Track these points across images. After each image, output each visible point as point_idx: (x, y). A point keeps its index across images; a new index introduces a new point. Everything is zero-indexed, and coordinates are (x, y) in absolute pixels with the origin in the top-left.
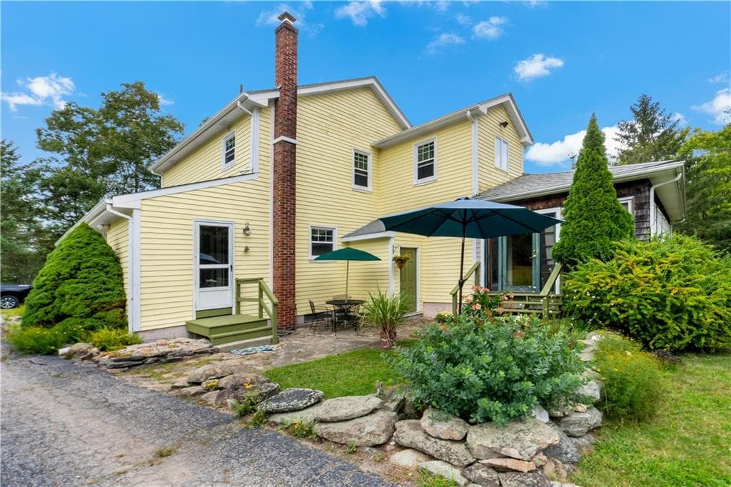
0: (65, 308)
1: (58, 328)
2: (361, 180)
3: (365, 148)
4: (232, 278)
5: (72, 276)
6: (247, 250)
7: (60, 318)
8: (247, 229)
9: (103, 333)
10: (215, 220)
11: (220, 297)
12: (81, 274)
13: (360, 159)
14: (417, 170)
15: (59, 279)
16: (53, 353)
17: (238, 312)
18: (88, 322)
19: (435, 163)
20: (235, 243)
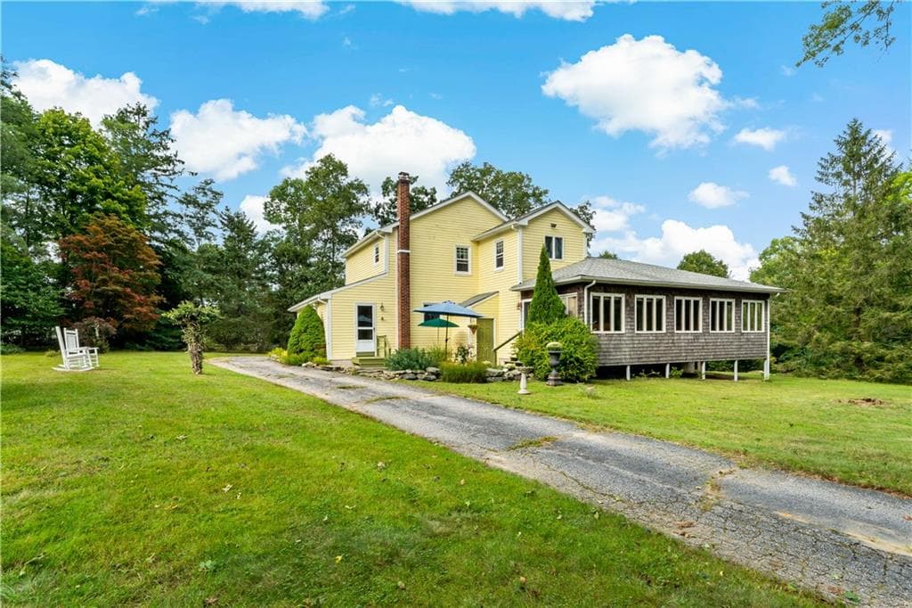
0: (303, 347)
1: (301, 355)
2: (462, 267)
3: (465, 242)
4: (374, 335)
5: (305, 331)
6: (382, 319)
7: (301, 351)
8: (382, 307)
9: (318, 359)
10: (365, 303)
11: (369, 346)
12: (309, 331)
13: (462, 253)
14: (495, 260)
15: (301, 333)
16: (300, 365)
17: (378, 355)
18: (312, 354)
19: (504, 257)
20: (377, 315)
